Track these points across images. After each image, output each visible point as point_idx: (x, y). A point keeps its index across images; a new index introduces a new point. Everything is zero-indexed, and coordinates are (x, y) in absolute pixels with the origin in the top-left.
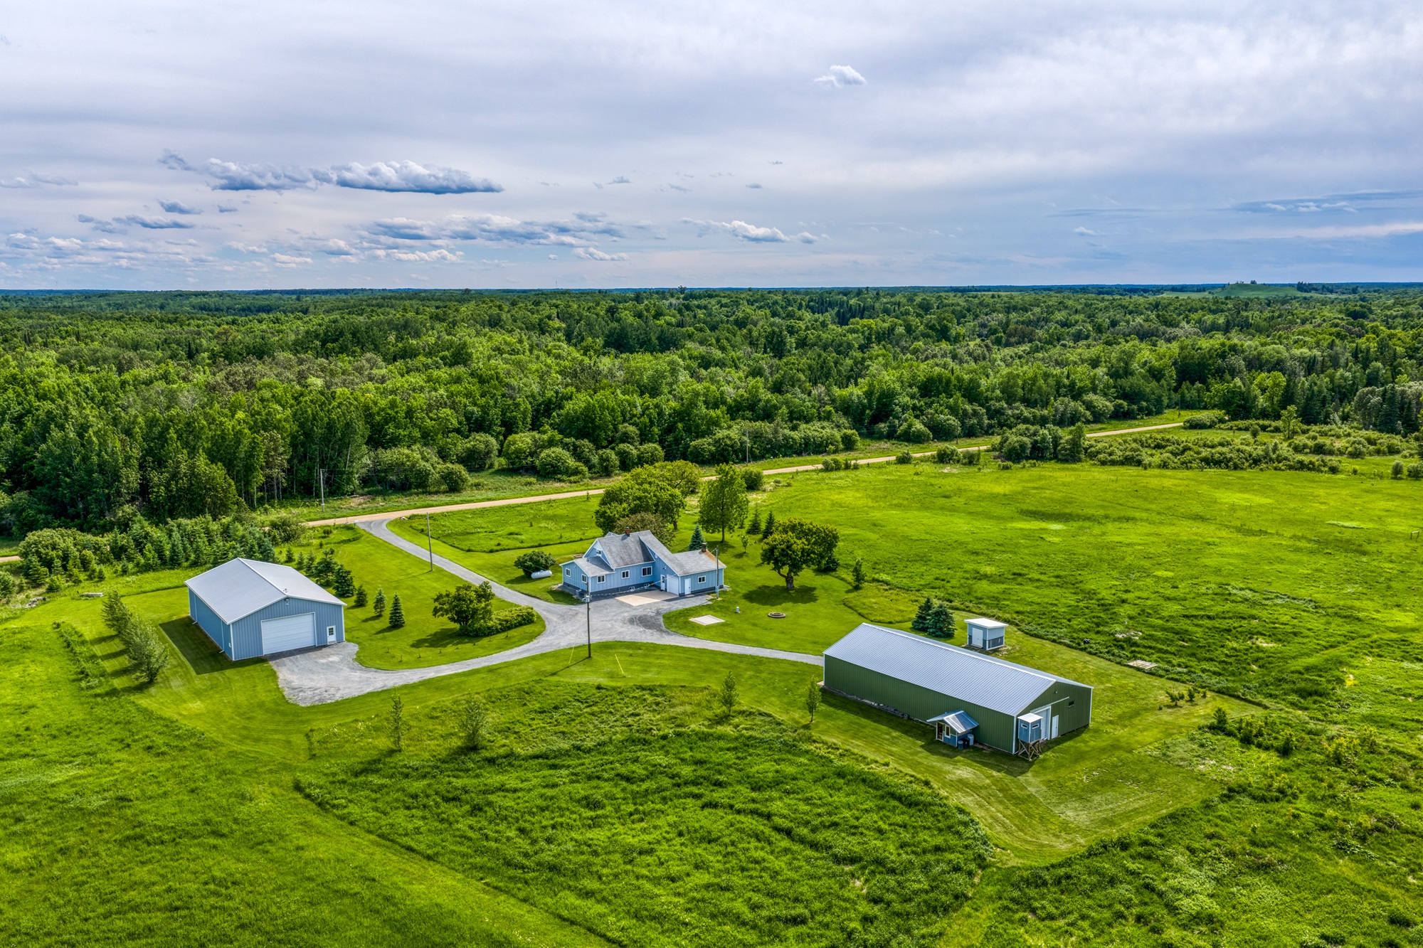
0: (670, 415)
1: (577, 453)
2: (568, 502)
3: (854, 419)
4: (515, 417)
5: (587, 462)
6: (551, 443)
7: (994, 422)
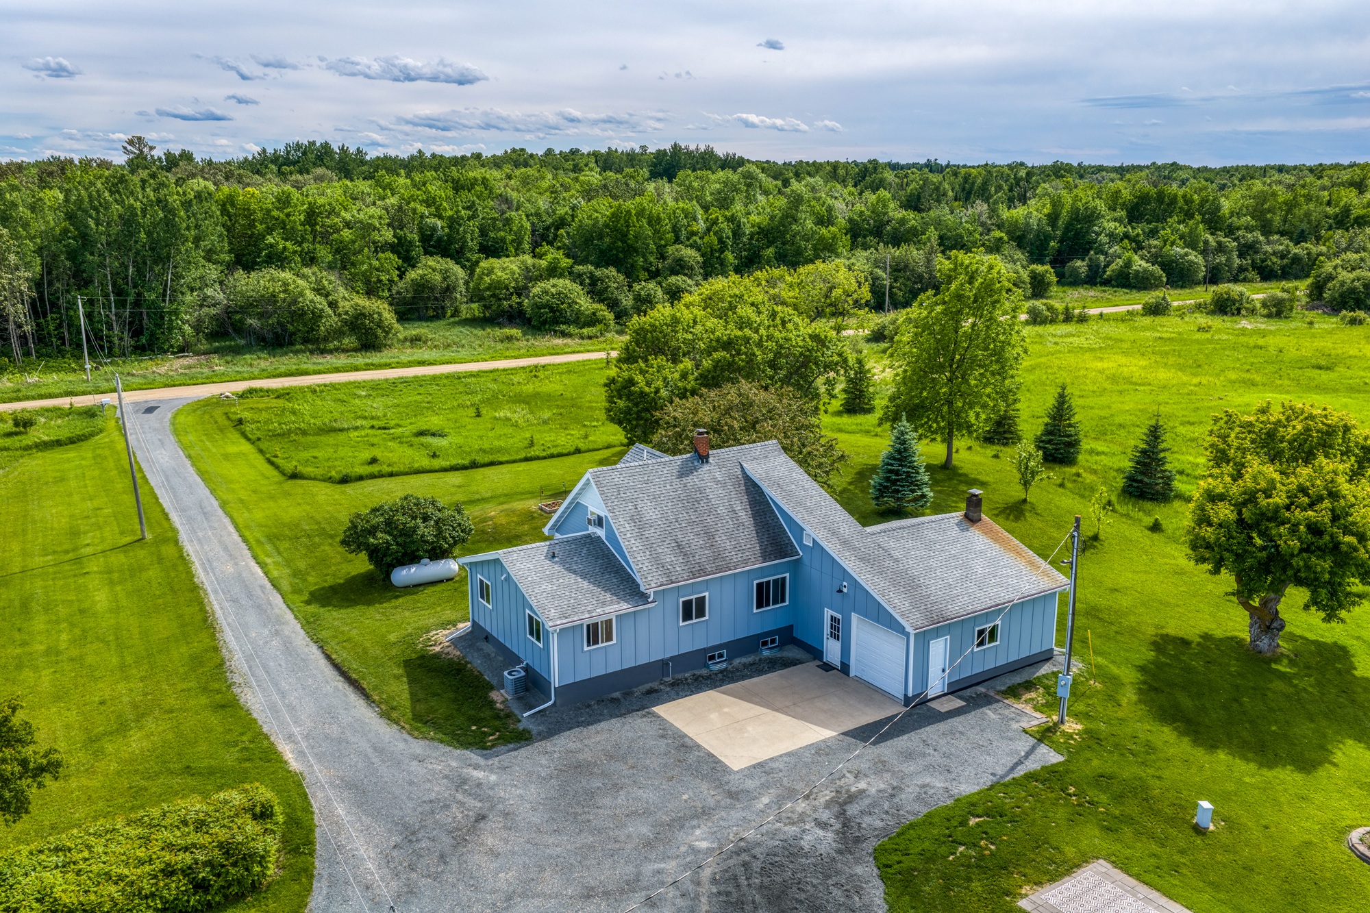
0: (752, 235)
1: (596, 290)
2: (570, 369)
3: (1031, 253)
4: (503, 240)
5: (613, 304)
6: (553, 271)
7: (1247, 262)
